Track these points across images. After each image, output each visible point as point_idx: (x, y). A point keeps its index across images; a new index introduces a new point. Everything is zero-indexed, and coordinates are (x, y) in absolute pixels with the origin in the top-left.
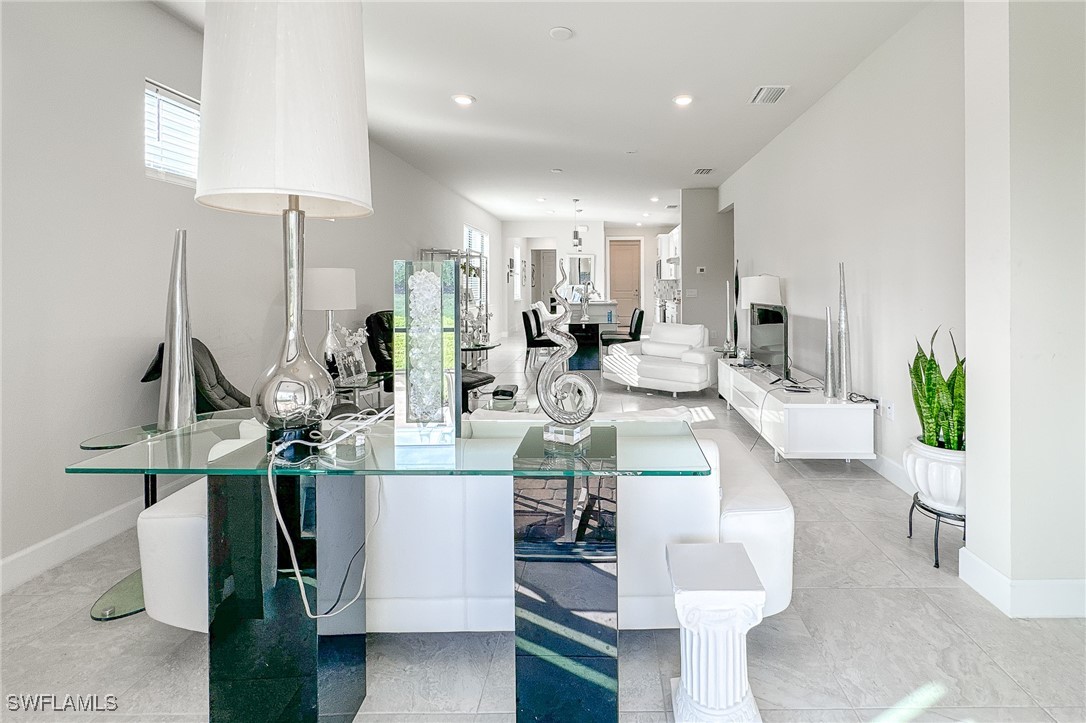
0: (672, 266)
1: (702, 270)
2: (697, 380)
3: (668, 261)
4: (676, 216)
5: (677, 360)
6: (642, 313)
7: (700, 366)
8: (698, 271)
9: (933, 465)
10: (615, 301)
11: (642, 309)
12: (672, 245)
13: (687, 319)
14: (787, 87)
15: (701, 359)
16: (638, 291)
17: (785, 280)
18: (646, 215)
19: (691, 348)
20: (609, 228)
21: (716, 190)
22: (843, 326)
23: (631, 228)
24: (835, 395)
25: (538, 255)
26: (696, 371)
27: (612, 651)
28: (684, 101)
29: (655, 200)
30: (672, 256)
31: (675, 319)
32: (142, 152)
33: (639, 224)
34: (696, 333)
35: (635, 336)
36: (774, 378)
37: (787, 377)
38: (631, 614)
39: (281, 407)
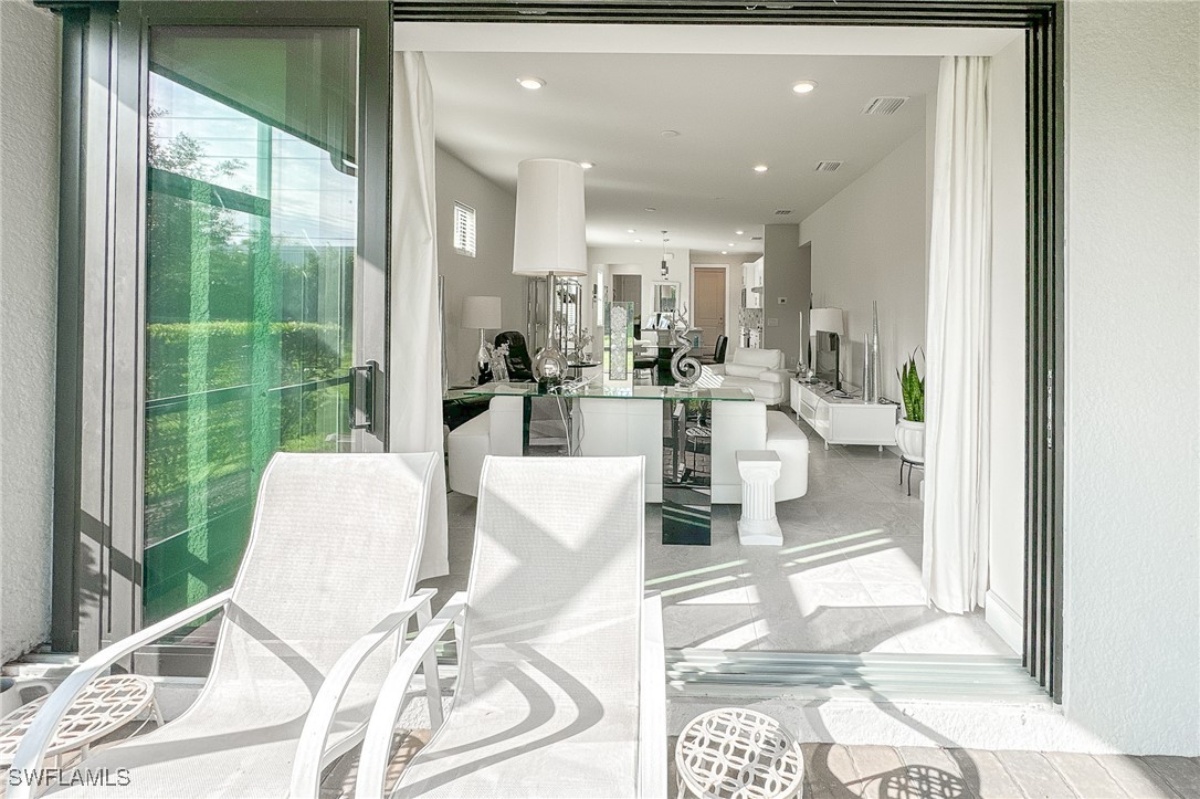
0: (757, 295)
1: (783, 301)
2: (772, 396)
3: (753, 290)
4: (759, 247)
5: (756, 379)
6: (726, 339)
7: (775, 384)
8: (780, 302)
9: (907, 431)
10: (700, 329)
11: (727, 335)
12: (755, 274)
13: (767, 345)
14: (841, 162)
15: (776, 378)
16: (723, 319)
17: (847, 312)
18: (731, 245)
19: (769, 369)
20: (694, 256)
21: (797, 226)
22: (875, 347)
23: (716, 256)
24: (870, 400)
25: (619, 280)
26: (772, 388)
27: (708, 518)
28: (761, 169)
29: (740, 233)
30: (757, 285)
31: (758, 346)
32: (453, 242)
33: (724, 253)
34: (773, 357)
35: (720, 358)
36: (830, 388)
37: (839, 388)
38: (719, 494)
39: (547, 371)
